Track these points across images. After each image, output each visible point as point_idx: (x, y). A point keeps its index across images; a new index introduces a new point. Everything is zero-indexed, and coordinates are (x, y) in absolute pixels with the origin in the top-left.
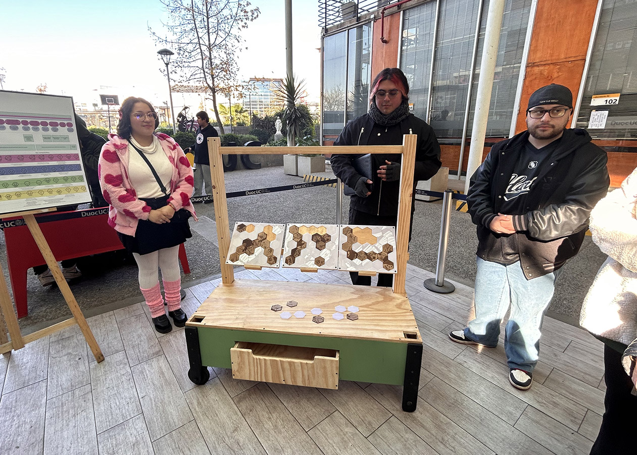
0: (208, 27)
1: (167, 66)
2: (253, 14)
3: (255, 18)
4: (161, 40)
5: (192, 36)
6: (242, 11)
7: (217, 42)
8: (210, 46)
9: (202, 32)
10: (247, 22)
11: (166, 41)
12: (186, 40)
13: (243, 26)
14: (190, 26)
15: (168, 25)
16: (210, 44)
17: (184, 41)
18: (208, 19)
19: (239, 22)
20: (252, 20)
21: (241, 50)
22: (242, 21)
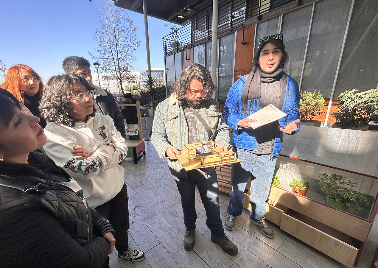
0: (117, 51)
1: (97, 70)
2: (138, 44)
3: (139, 46)
4: (95, 58)
5: (110, 55)
6: (132, 43)
7: (122, 57)
8: (118, 59)
9: (114, 53)
10: (135, 47)
11: (97, 58)
12: (107, 57)
13: (133, 50)
14: (109, 50)
15: (98, 50)
16: (118, 58)
17: (105, 57)
18: (117, 46)
19: (132, 47)
20: (137, 47)
21: (134, 60)
22: (133, 47)
